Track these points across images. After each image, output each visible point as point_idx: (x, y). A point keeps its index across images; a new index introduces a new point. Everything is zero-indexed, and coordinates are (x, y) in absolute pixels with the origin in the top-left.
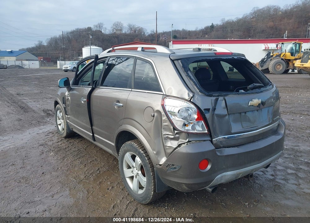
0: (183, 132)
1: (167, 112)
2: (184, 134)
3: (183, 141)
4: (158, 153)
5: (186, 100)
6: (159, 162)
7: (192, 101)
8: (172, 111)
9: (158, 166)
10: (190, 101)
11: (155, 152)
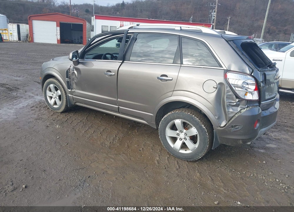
0: (244, 100)
1: (231, 85)
2: (244, 101)
3: (243, 107)
4: (219, 118)
5: (248, 74)
6: (220, 125)
7: (252, 74)
8: (236, 83)
9: (219, 128)
10: (251, 75)
11: (216, 117)
